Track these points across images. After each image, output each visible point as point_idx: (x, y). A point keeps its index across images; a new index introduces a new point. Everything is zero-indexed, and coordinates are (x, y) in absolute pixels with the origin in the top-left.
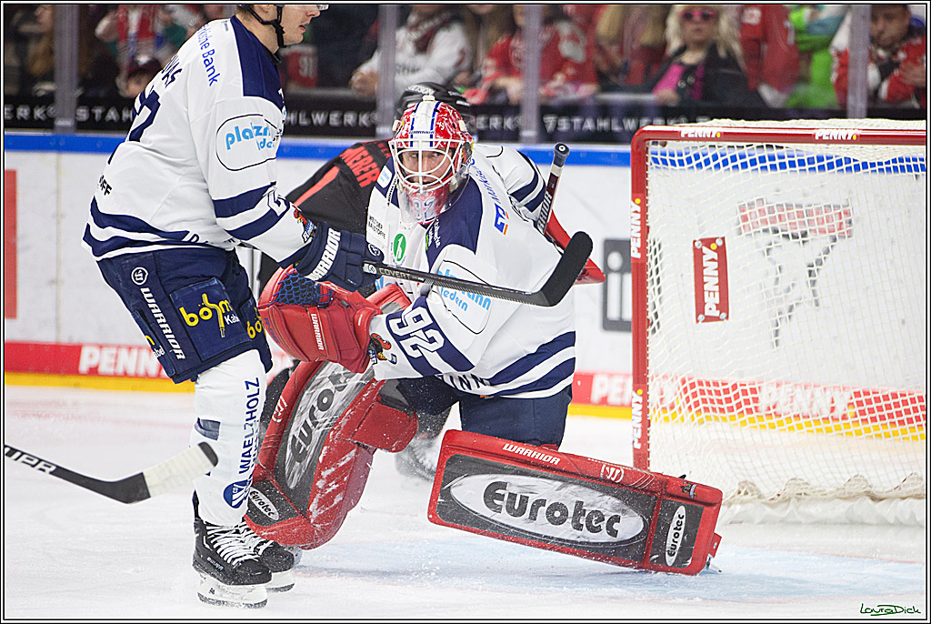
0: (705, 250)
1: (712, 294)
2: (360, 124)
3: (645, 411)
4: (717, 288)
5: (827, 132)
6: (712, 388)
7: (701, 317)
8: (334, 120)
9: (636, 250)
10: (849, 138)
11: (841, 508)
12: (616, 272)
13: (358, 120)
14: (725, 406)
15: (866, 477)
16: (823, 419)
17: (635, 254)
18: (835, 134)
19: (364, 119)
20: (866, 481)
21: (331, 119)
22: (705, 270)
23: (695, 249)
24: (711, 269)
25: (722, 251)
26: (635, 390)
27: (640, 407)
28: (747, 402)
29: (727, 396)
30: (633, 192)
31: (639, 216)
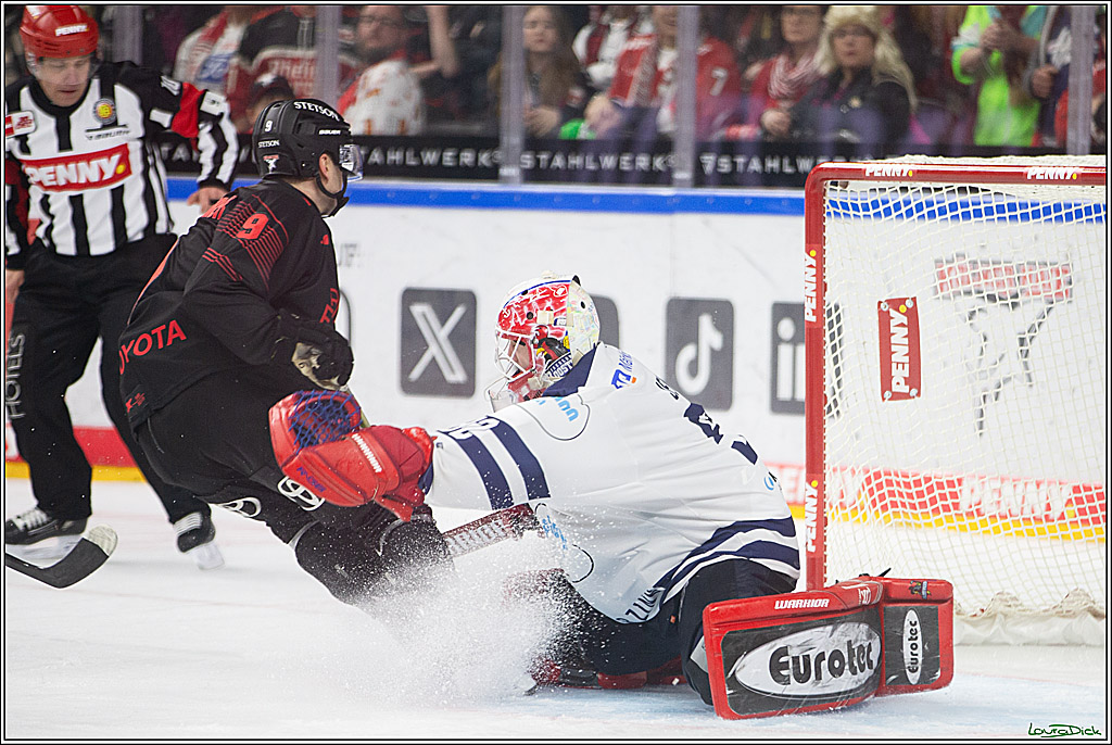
0: (893, 313)
1: (900, 366)
2: (479, 164)
3: (821, 506)
4: (907, 359)
5: (1041, 170)
6: (901, 479)
7: (888, 394)
8: (448, 159)
9: (811, 313)
10: (1068, 177)
11: (1058, 627)
12: (788, 342)
13: (477, 159)
14: (916, 501)
15: (1087, 591)
16: (1024, 519)
17: (809, 317)
18: (1050, 172)
19: (484, 159)
20: (1088, 595)
21: (445, 159)
22: (892, 338)
23: (880, 312)
24: (899, 336)
25: (912, 314)
26: (809, 481)
27: (815, 501)
28: (943, 497)
29: (919, 489)
30: (807, 242)
31: (814, 271)
